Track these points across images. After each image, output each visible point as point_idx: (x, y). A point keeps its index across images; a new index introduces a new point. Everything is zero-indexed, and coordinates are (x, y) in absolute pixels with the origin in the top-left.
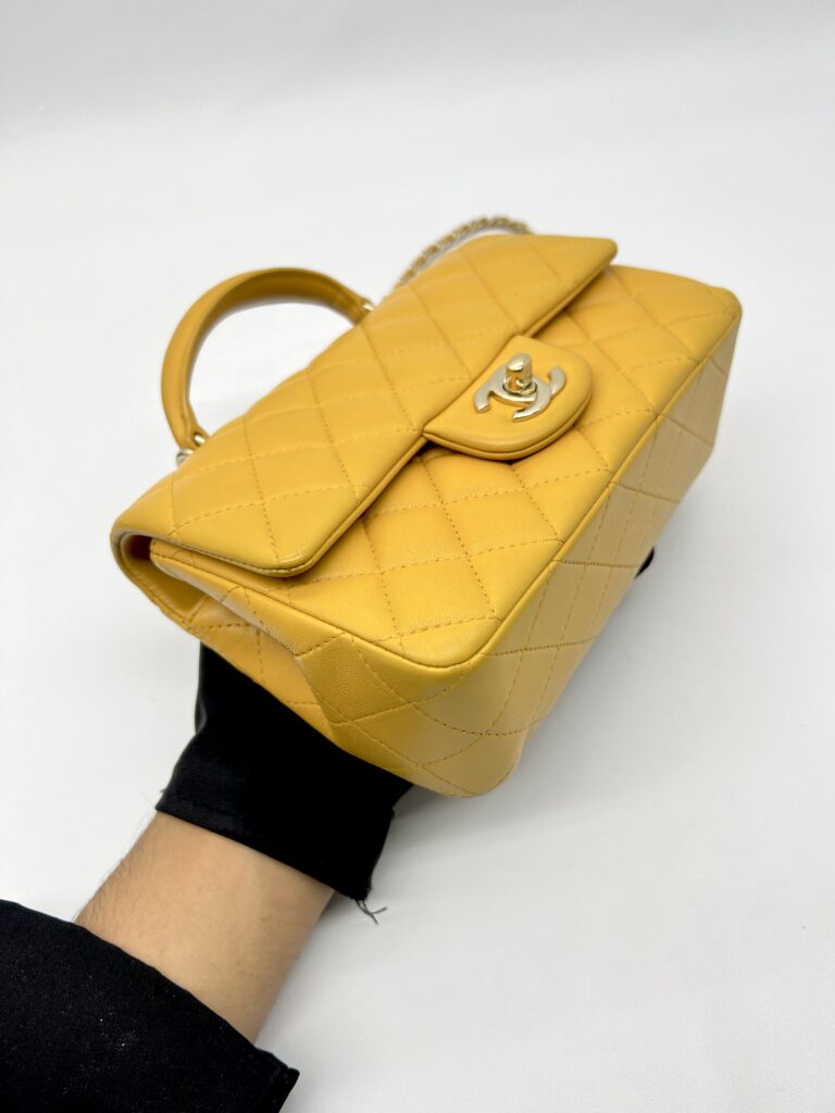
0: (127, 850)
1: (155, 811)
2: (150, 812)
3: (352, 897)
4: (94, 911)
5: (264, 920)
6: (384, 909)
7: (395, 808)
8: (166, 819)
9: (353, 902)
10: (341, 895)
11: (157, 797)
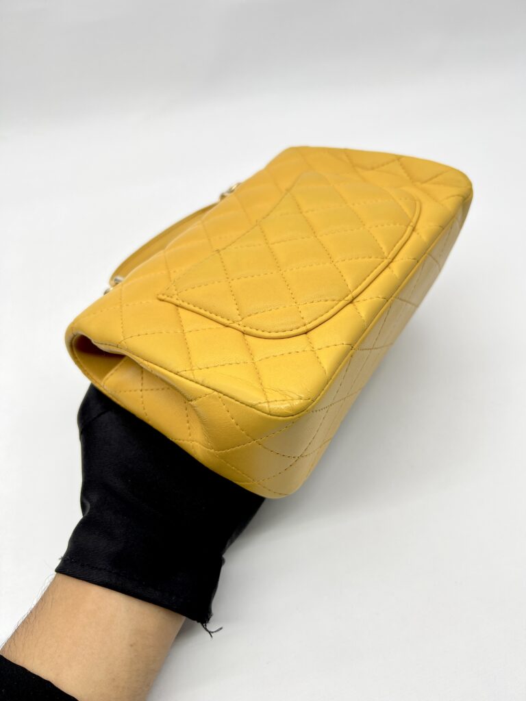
0: (35, 602)
1: (55, 573)
2: (52, 573)
3: (198, 622)
4: (10, 646)
5: (131, 646)
6: (221, 629)
7: (224, 556)
8: (62, 577)
9: (200, 624)
10: (190, 621)
11: (57, 563)
